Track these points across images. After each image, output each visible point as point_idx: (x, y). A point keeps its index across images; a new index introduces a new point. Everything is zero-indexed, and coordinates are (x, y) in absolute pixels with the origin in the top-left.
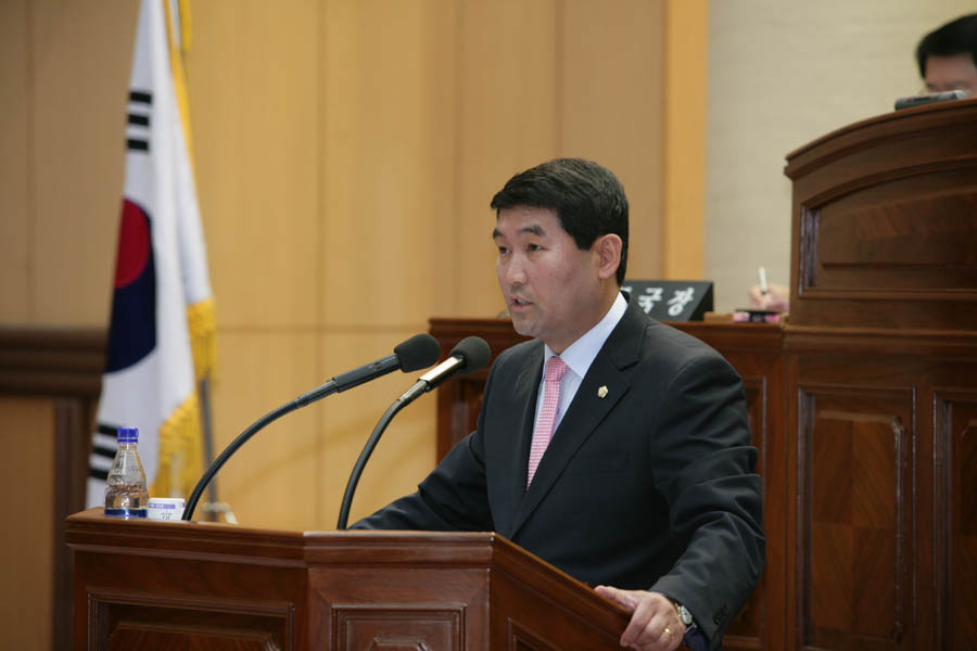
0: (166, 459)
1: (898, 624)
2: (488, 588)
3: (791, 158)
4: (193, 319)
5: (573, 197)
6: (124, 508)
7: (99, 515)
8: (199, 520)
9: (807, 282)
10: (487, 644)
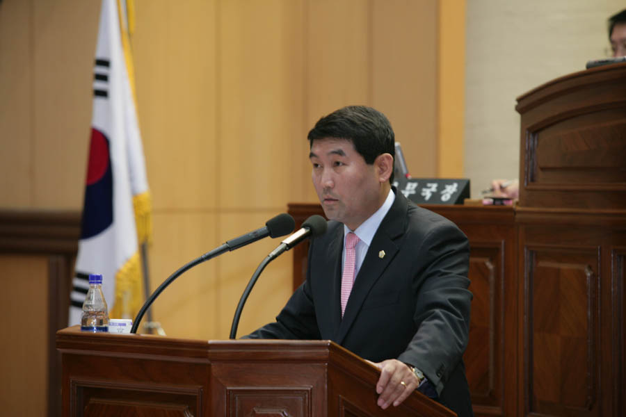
0: (120, 294)
1: (589, 398)
2: (326, 375)
3: (520, 100)
4: (137, 204)
5: (362, 131)
6: (94, 326)
7: (78, 330)
8: (141, 334)
9: (529, 179)
10: (326, 413)
